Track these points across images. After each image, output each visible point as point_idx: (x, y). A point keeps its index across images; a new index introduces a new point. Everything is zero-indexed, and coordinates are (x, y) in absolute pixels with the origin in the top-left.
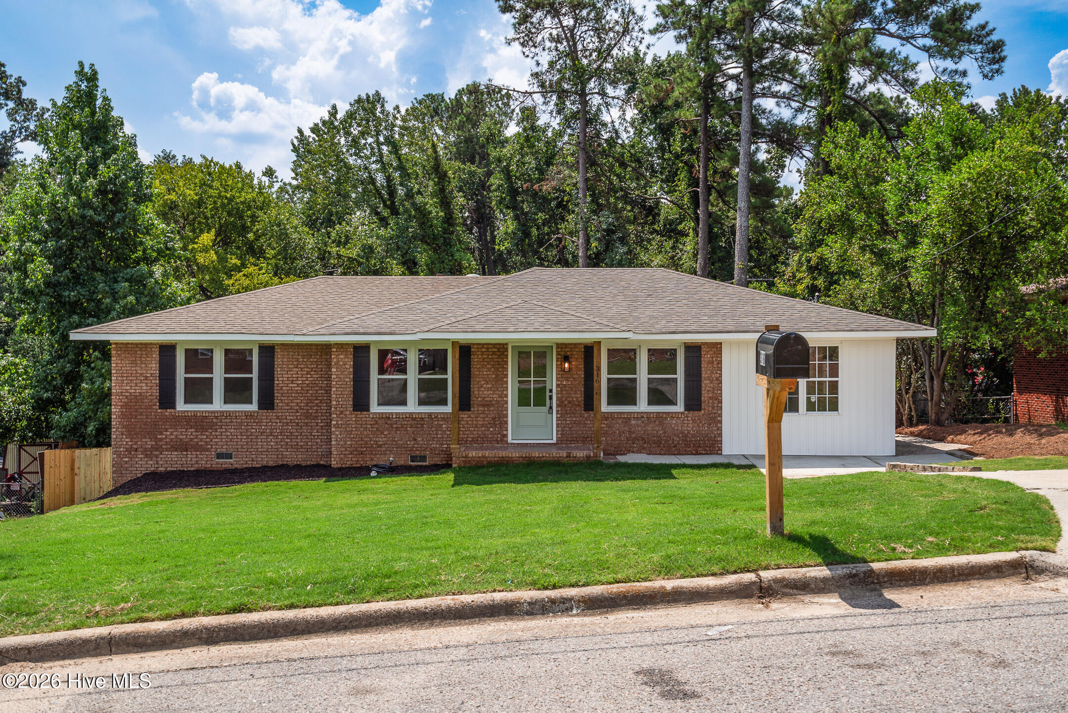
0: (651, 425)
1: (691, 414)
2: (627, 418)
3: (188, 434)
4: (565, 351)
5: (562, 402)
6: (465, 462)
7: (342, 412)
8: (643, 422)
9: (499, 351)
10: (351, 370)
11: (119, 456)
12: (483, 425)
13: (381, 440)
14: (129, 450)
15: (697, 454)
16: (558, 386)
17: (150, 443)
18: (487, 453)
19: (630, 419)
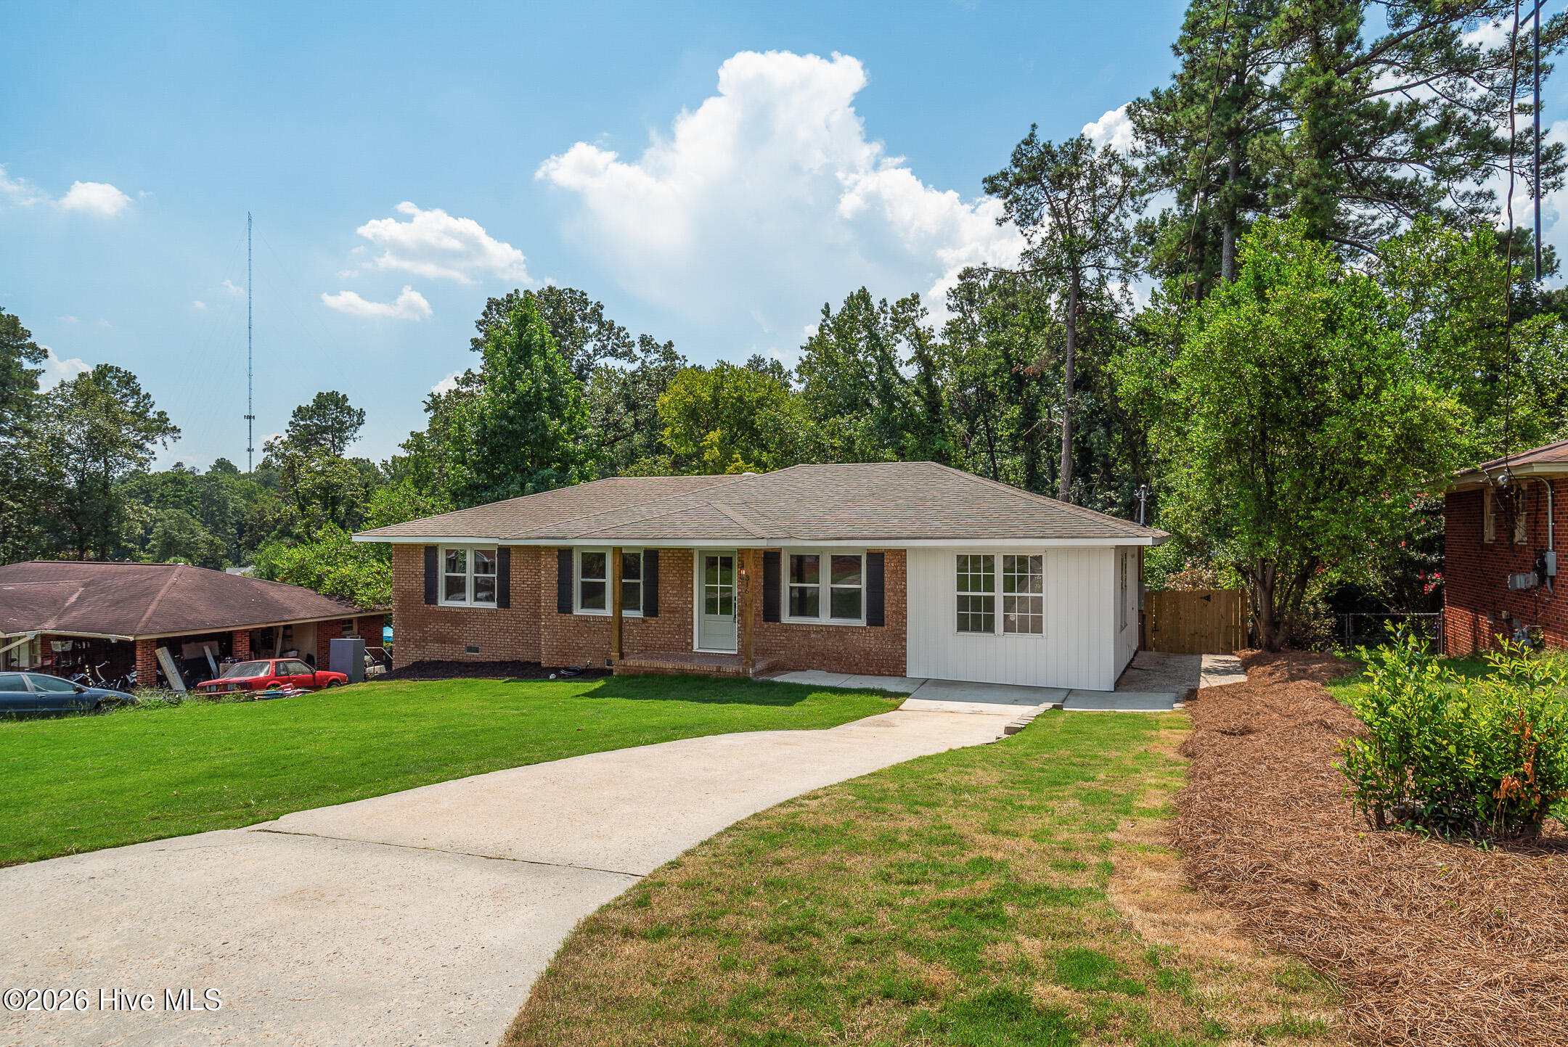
0: (832, 640)
1: (874, 629)
2: (806, 631)
3: (446, 628)
6: (625, 670)
7: (549, 614)
8: (823, 636)
9: (684, 556)
10: (557, 573)
11: (397, 645)
12: (669, 632)
13: (582, 642)
14: (404, 641)
15: (880, 674)
16: (739, 593)
17: (419, 635)
18: (643, 663)
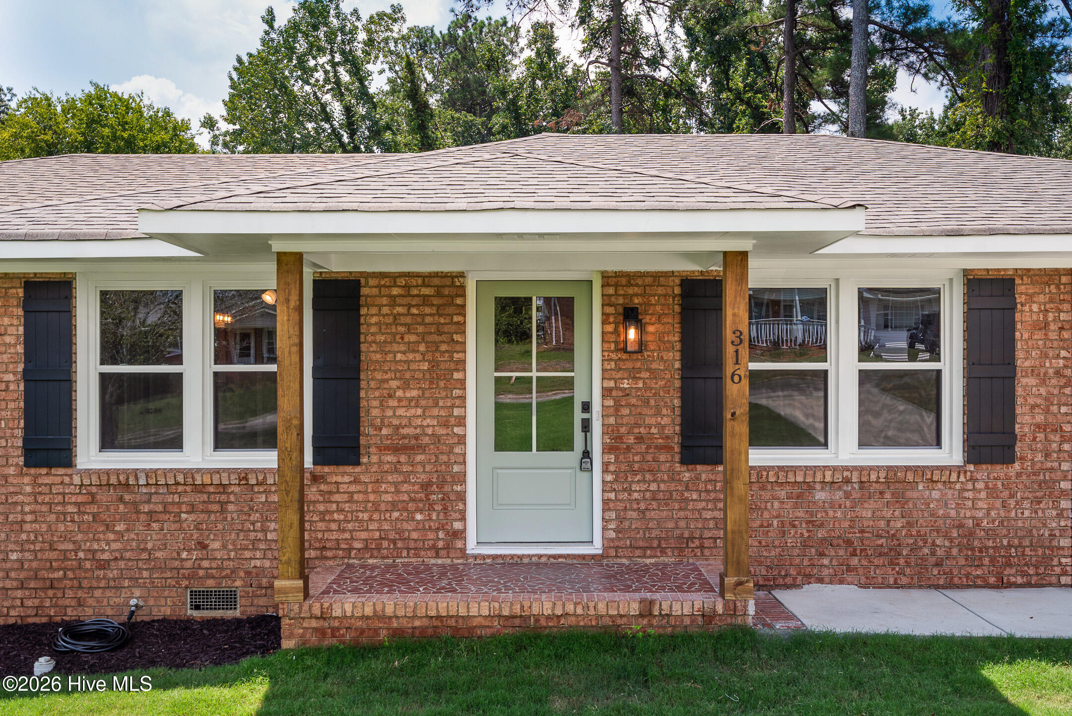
0: (871, 504)
1: (983, 472)
2: (803, 484)
4: (627, 295)
5: (619, 438)
6: (321, 632)
8: (847, 495)
9: (439, 295)
10: (20, 349)
12: (394, 506)
13: (108, 548)
16: (606, 393)
18: (389, 606)
19: (810, 486)
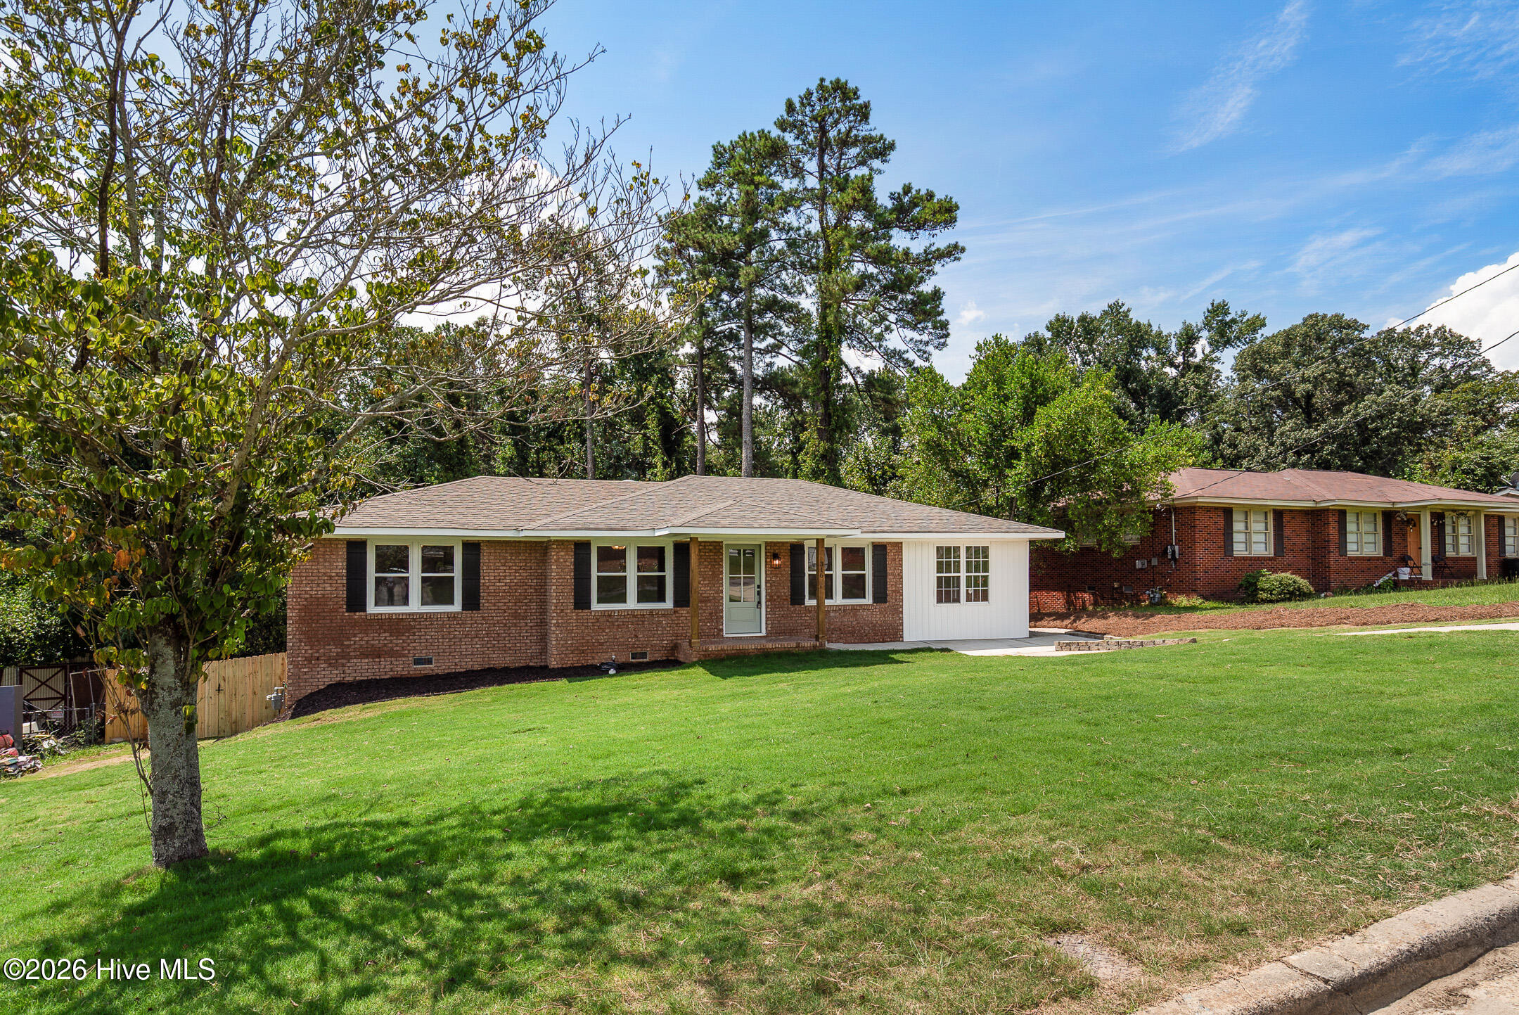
0: (846, 617)
1: (878, 606)
3: (382, 639)
4: (774, 549)
5: (771, 597)
6: (704, 656)
7: (562, 611)
8: (840, 614)
9: (714, 549)
10: (571, 567)
11: (296, 666)
12: (700, 621)
13: (602, 638)
14: (309, 660)
15: (884, 641)
16: (767, 582)
17: (335, 651)
19: (828, 611)
